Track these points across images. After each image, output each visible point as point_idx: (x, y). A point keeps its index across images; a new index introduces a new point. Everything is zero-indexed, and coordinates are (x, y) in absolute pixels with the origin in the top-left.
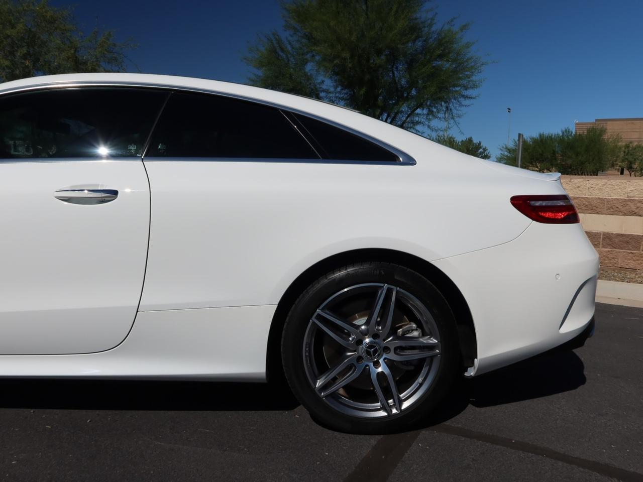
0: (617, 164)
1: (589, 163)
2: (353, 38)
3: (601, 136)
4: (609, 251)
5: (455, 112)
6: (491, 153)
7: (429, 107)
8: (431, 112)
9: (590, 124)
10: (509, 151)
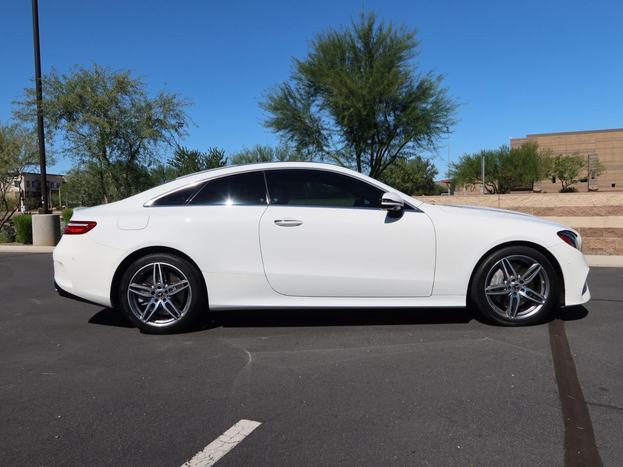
0: (550, 175)
1: (527, 175)
3: (535, 150)
5: (435, 143)
6: (438, 169)
7: (415, 140)
8: (418, 145)
9: (523, 139)
10: (456, 167)
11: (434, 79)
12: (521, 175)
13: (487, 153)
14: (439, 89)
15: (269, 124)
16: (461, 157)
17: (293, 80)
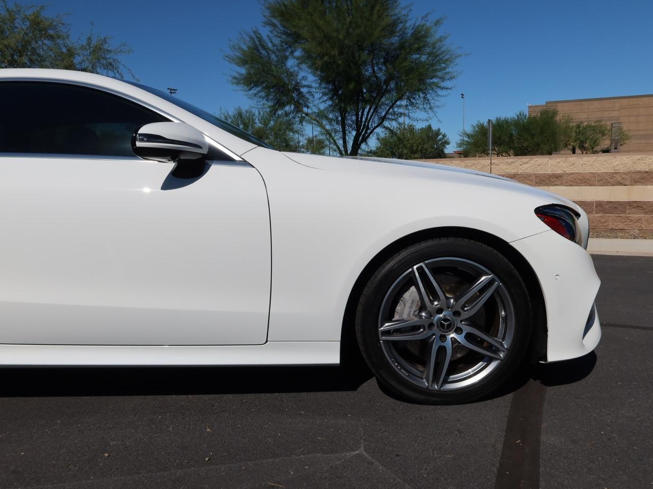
0: (570, 144)
1: (545, 144)
2: (341, 37)
3: (554, 117)
4: (601, 216)
5: (432, 101)
6: (450, 139)
7: (408, 98)
8: (412, 104)
9: (543, 106)
10: (469, 136)
11: (428, 24)
12: (538, 145)
13: (503, 121)
14: (437, 36)
15: (237, 81)
16: (474, 125)
17: (267, 26)
